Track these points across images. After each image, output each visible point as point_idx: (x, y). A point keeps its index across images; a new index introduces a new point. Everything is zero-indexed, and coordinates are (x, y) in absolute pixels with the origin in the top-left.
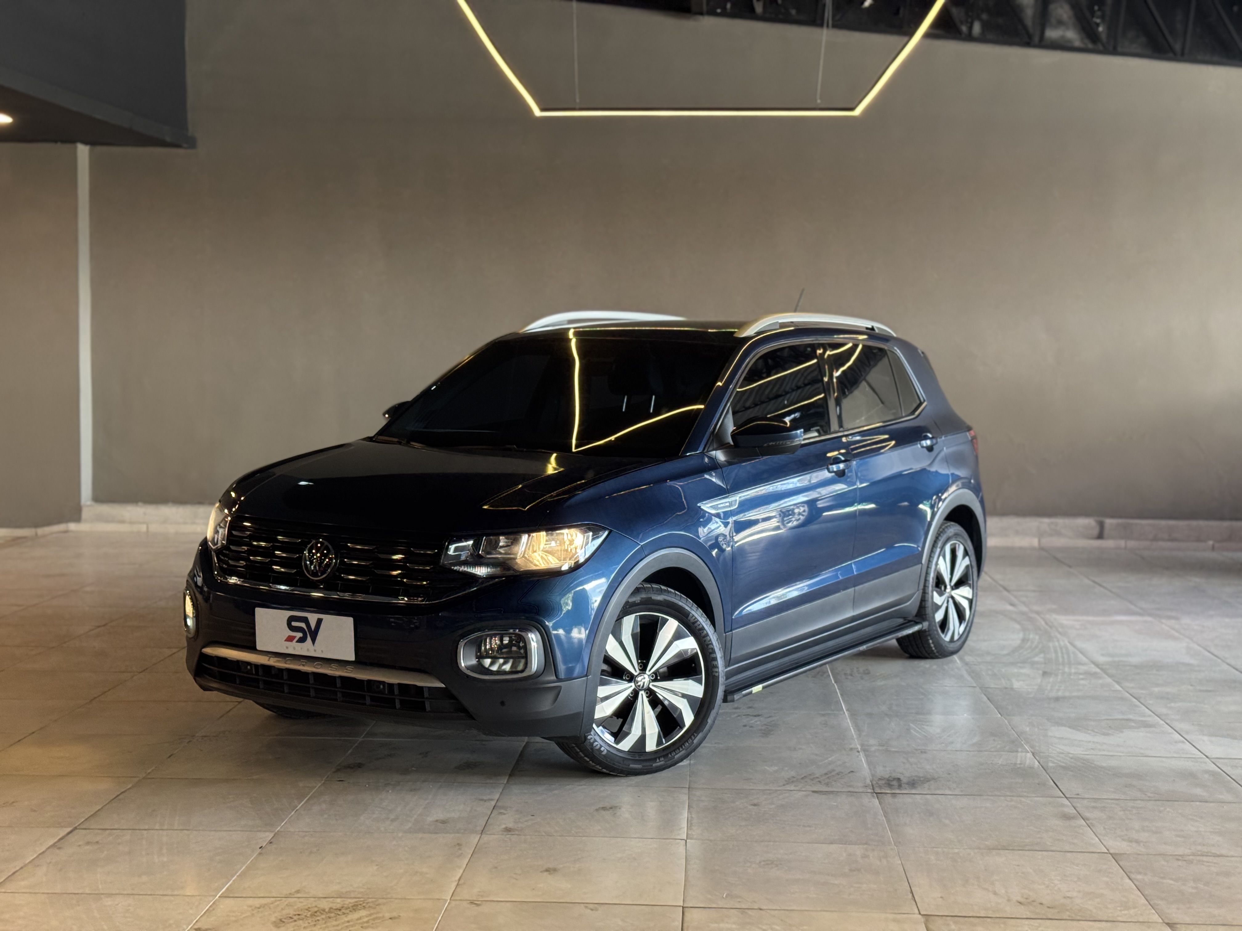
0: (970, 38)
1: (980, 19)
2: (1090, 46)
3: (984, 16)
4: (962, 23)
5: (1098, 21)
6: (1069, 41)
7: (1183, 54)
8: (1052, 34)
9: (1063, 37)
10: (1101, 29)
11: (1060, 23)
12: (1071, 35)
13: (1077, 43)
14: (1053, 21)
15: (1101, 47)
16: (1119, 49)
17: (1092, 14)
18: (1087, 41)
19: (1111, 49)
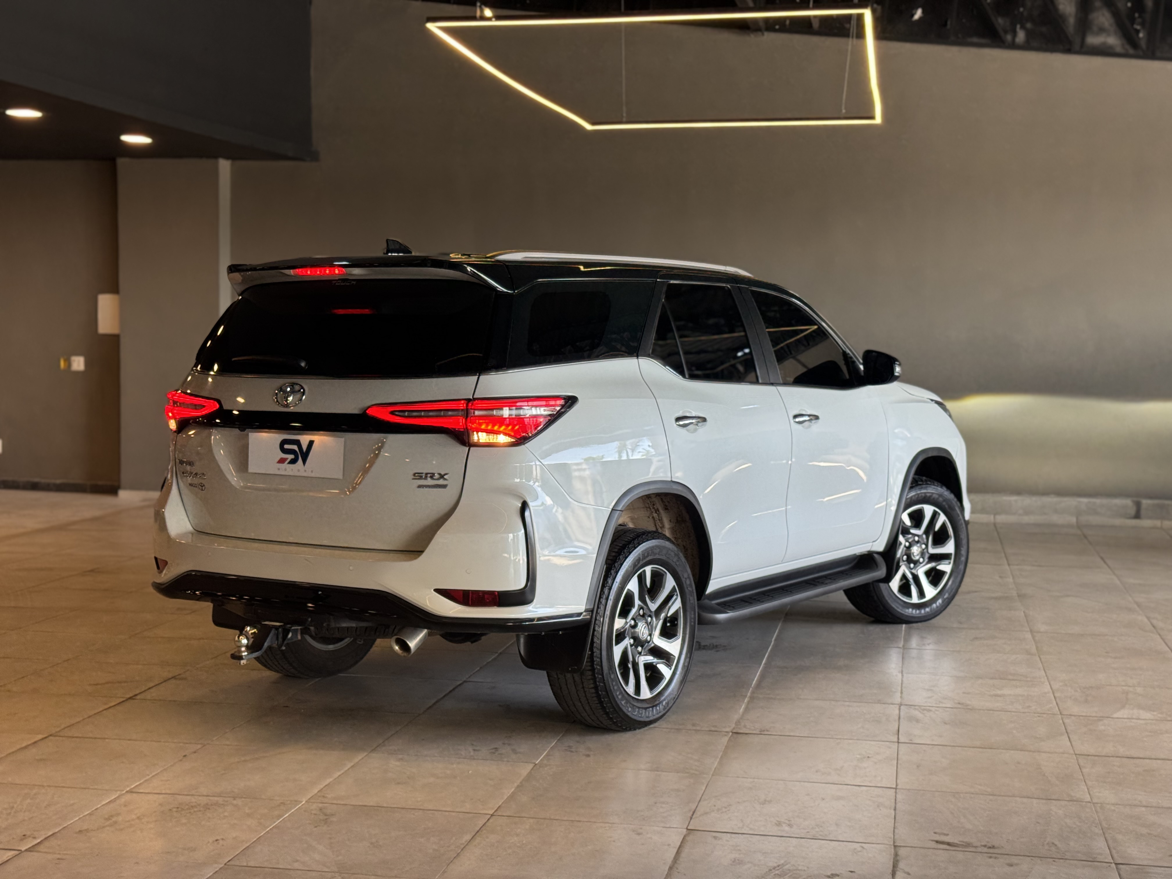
0: (1013, 46)
1: (1023, 27)
2: (1131, 51)
3: (1029, 25)
4: (1006, 32)
5: (1138, 27)
6: (1111, 47)
8: (1093, 40)
9: (1104, 44)
10: (1141, 35)
11: (1102, 30)
12: (1113, 40)
13: (1119, 50)
14: (1095, 29)
15: (1141, 53)
16: (1159, 54)
17: (1133, 21)
18: (1128, 47)
19: (1150, 54)
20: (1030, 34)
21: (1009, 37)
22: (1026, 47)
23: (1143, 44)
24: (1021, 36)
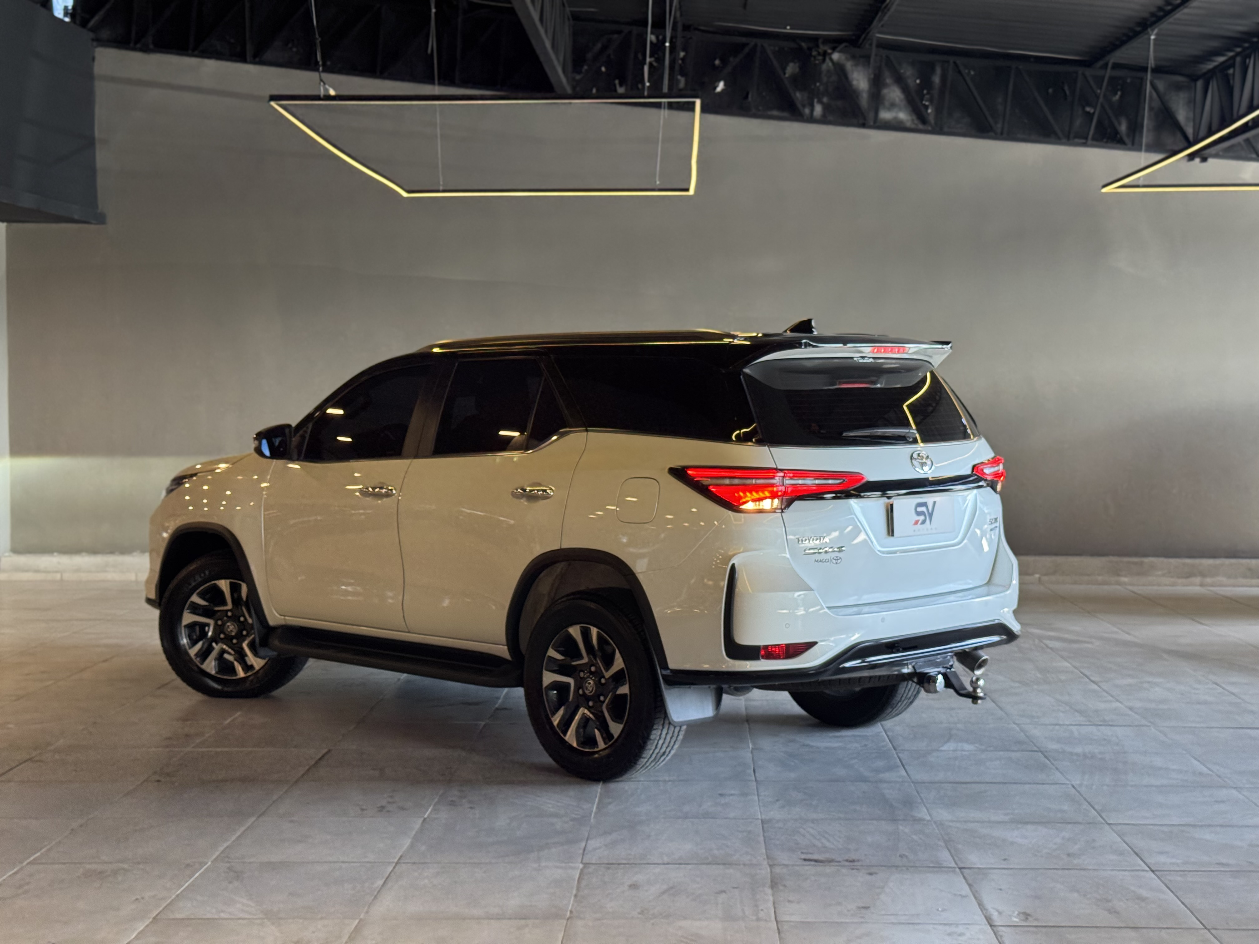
0: (811, 120)
1: (820, 102)
2: (921, 126)
3: (825, 100)
4: (804, 106)
5: (927, 103)
6: (901, 122)
7: (1002, 133)
8: (885, 115)
9: (895, 118)
10: (929, 111)
11: (893, 106)
12: (903, 116)
13: (909, 124)
14: (887, 104)
15: (929, 128)
16: (946, 129)
17: (922, 97)
18: (917, 122)
19: (939, 130)
20: (827, 108)
21: (807, 111)
22: (823, 121)
23: (932, 119)
24: (818, 110)
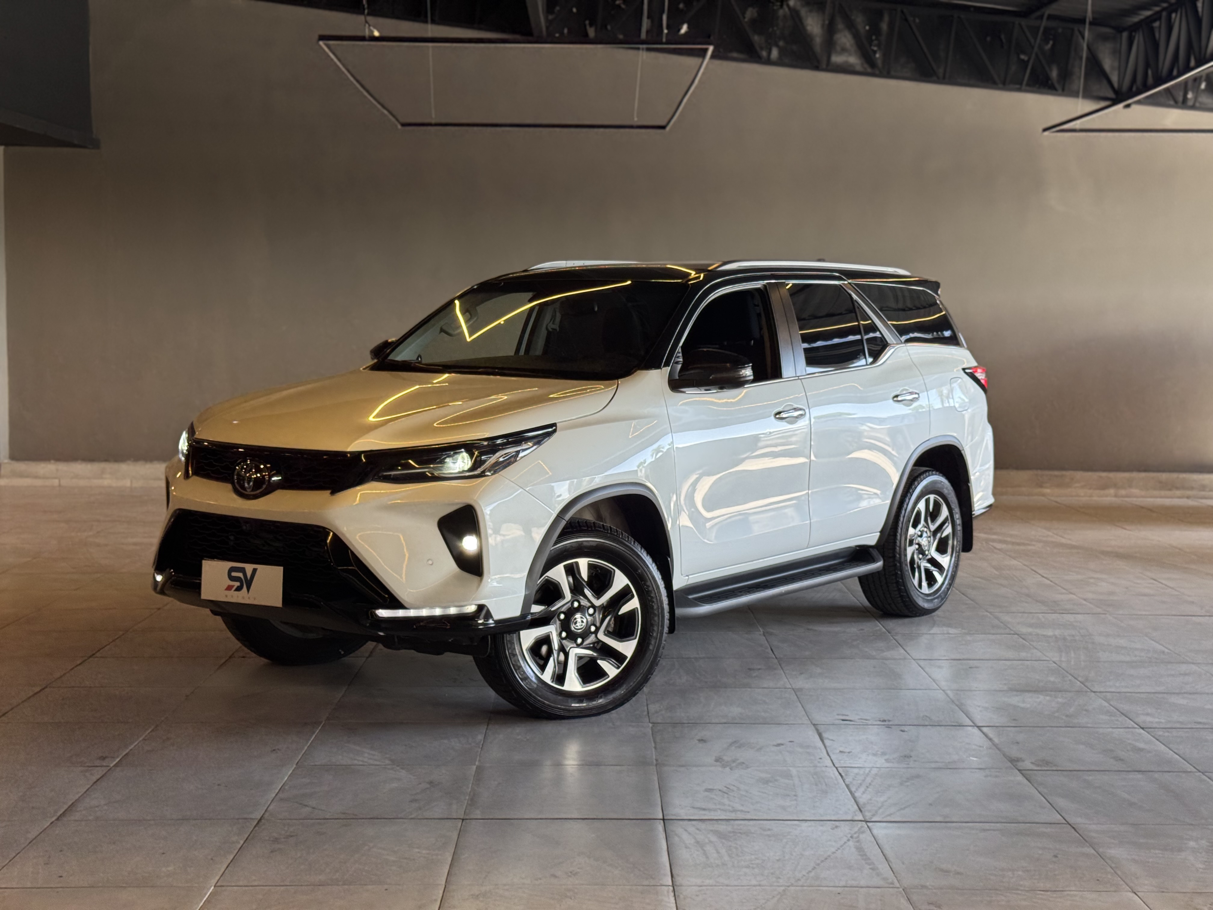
0: (768, 62)
1: (777, 46)
2: (869, 70)
3: (781, 43)
4: (762, 49)
5: (875, 48)
6: (851, 65)
7: (944, 78)
8: (837, 59)
9: (846, 62)
10: (877, 55)
11: (844, 50)
12: (853, 60)
13: (859, 68)
14: (838, 48)
15: (877, 72)
16: (893, 73)
17: (870, 43)
18: (866, 66)
19: (886, 73)
20: (782, 52)
21: (764, 54)
22: (779, 63)
23: (879, 63)
24: (775, 53)
